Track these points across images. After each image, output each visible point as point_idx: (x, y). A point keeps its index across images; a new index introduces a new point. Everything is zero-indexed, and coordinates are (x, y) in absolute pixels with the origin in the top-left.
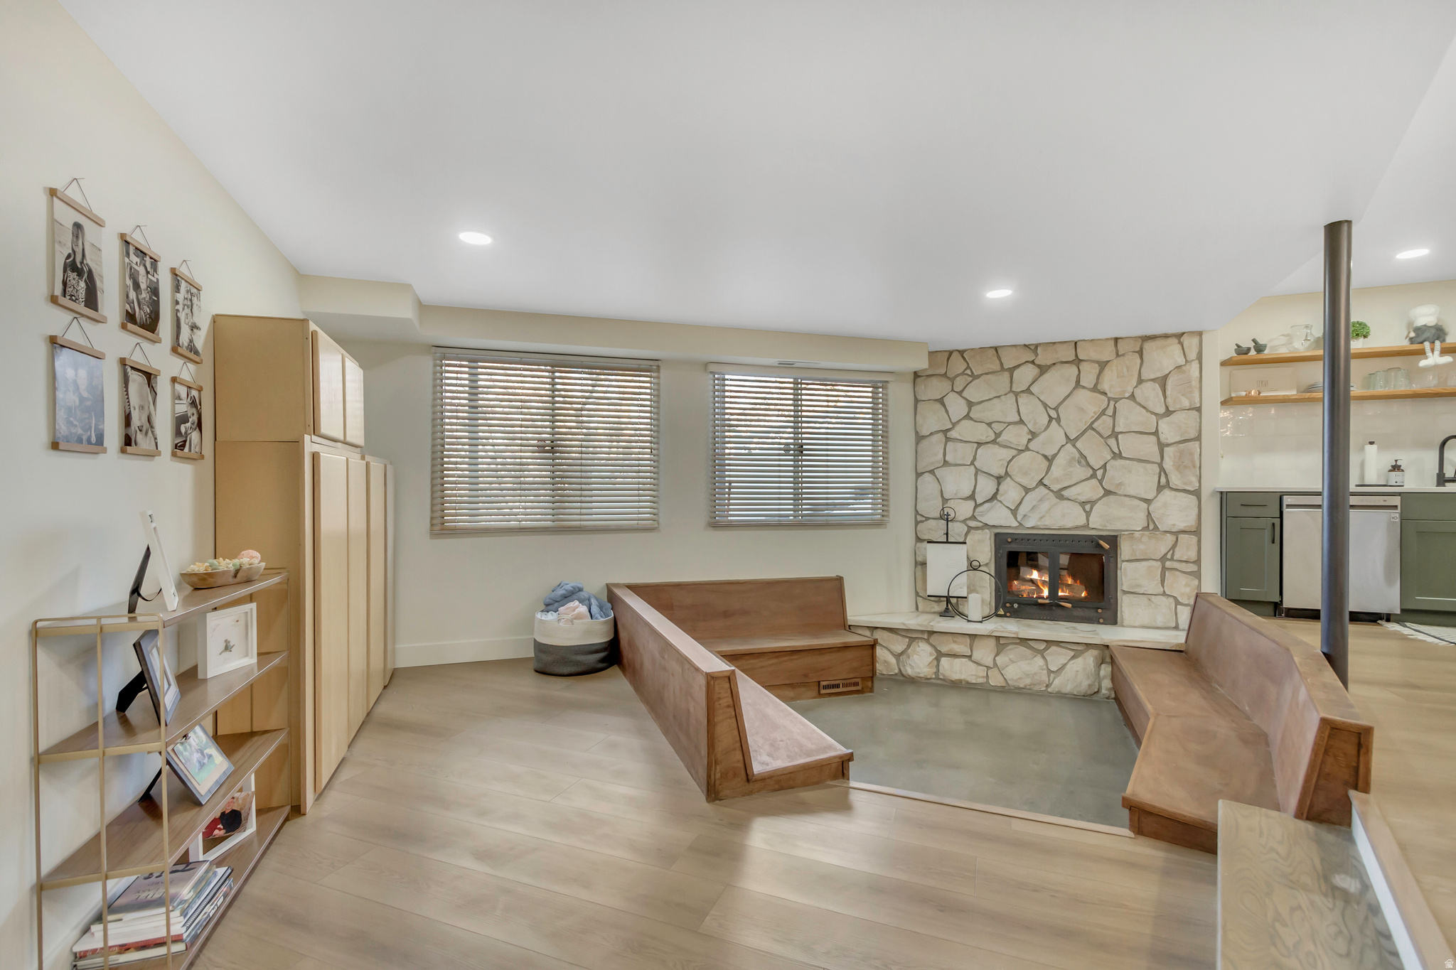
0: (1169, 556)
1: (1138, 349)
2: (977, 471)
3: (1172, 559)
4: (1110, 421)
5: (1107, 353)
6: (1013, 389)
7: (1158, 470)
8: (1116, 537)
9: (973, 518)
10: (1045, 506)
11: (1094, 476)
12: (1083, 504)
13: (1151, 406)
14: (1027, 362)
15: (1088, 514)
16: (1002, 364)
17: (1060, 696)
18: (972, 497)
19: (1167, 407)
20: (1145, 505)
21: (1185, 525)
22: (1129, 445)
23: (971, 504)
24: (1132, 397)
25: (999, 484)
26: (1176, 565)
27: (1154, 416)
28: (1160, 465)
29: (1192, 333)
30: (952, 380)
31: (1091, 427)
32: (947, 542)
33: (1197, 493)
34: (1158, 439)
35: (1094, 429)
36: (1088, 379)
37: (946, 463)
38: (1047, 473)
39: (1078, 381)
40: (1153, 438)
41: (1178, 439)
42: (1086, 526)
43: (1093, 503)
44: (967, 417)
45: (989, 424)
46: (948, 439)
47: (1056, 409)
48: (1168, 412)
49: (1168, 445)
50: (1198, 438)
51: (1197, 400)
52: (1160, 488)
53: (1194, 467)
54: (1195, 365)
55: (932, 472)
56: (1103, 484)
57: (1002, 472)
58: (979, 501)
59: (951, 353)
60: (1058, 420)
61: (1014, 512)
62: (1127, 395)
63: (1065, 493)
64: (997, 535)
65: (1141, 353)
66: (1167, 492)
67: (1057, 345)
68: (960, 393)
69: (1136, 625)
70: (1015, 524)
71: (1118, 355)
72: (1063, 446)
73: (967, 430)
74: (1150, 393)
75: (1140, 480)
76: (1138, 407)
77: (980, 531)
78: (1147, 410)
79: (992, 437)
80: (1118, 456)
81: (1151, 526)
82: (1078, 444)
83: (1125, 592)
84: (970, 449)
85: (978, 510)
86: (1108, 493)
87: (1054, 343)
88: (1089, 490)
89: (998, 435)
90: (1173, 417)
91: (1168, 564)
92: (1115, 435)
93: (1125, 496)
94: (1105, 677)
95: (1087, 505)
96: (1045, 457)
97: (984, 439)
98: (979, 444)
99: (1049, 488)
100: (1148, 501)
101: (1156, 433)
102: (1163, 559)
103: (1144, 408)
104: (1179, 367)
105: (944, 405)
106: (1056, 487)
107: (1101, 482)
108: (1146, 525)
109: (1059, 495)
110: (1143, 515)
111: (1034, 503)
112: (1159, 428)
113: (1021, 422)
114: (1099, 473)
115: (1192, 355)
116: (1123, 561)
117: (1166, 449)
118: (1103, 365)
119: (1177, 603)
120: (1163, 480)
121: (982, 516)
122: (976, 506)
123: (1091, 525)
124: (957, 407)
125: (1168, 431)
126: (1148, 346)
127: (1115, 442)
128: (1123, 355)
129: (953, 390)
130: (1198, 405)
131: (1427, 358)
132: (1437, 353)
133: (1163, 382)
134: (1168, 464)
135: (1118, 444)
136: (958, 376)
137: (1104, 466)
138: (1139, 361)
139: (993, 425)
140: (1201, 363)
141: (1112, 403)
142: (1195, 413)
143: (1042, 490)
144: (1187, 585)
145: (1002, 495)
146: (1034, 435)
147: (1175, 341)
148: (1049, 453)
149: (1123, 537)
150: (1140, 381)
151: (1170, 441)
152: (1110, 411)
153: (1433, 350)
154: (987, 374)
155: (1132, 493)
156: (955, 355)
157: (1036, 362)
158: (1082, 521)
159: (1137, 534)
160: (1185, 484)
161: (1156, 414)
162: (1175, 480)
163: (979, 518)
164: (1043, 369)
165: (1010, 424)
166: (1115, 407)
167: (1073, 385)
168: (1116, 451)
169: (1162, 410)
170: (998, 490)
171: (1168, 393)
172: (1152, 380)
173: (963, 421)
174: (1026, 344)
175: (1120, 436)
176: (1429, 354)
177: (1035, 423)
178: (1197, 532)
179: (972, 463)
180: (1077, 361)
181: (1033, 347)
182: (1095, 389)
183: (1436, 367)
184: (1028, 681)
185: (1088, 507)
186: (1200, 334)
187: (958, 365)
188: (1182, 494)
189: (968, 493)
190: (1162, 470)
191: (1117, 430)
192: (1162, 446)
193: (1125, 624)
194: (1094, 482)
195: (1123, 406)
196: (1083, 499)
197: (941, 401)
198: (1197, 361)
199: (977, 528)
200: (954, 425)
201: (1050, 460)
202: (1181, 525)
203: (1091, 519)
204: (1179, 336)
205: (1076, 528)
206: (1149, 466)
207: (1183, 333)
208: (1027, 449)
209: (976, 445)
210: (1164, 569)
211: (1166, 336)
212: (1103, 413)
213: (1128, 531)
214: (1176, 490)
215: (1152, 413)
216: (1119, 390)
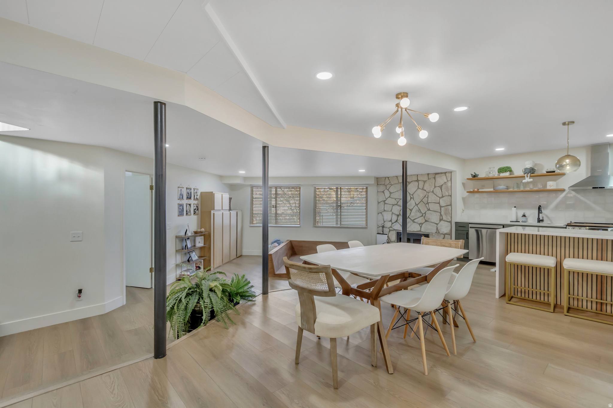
2: (393, 213)
4: (427, 199)
5: (425, 178)
7: (440, 215)
9: (391, 227)
11: (422, 216)
12: (420, 224)
13: (437, 194)
15: (421, 227)
16: (399, 181)
18: (391, 221)
19: (442, 195)
20: (436, 225)
21: (447, 232)
22: (432, 206)
23: (391, 223)
24: (433, 192)
25: (398, 217)
27: (439, 198)
28: (440, 213)
29: (449, 172)
30: (386, 186)
31: (422, 201)
32: (383, 234)
33: (450, 222)
34: (440, 205)
35: (423, 201)
36: (421, 186)
37: (385, 211)
38: (410, 214)
39: (418, 187)
40: (438, 205)
41: (445, 205)
42: (420, 231)
43: (422, 224)
44: (390, 197)
45: (395, 199)
46: (385, 203)
47: (412, 195)
48: (443, 197)
50: (451, 205)
51: (450, 193)
52: (440, 220)
53: (450, 214)
54: (450, 182)
55: (381, 213)
56: (425, 218)
57: (399, 214)
58: (393, 222)
59: (386, 178)
60: (413, 198)
62: (431, 191)
63: (415, 221)
64: (397, 232)
65: (435, 178)
66: (442, 222)
68: (388, 190)
71: (429, 179)
72: (414, 206)
73: (389, 201)
74: (437, 191)
75: (434, 218)
76: (434, 195)
77: (393, 231)
78: (437, 196)
79: (396, 203)
80: (429, 210)
81: (438, 232)
82: (419, 206)
84: (391, 206)
85: (392, 225)
86: (426, 221)
87: (412, 175)
88: (421, 220)
89: (398, 202)
90: (444, 198)
95: (421, 224)
97: (394, 203)
98: (393, 205)
99: (411, 219)
100: (437, 224)
101: (439, 203)
103: (436, 195)
104: (446, 182)
105: (384, 193)
106: (412, 219)
108: (436, 231)
109: (413, 221)
110: (435, 228)
112: (440, 201)
114: (424, 215)
115: (449, 179)
118: (425, 182)
120: (441, 218)
121: (393, 226)
122: (392, 224)
123: (422, 231)
124: (387, 194)
125: (442, 203)
126: (437, 176)
127: (428, 206)
128: (430, 179)
129: (386, 189)
130: (451, 195)
131: (525, 179)
133: (441, 187)
134: (442, 213)
136: (387, 184)
137: (425, 213)
138: (434, 181)
139: (396, 199)
140: (451, 181)
141: (427, 193)
142: (450, 197)
143: (409, 219)
145: (399, 220)
147: (444, 174)
148: (411, 208)
149: (430, 235)
150: (435, 187)
151: (443, 206)
152: (427, 196)
153: (527, 177)
154: (395, 184)
155: (432, 221)
156: (387, 178)
158: (419, 229)
159: (434, 234)
160: (447, 219)
161: (439, 197)
162: (444, 218)
163: (393, 227)
164: (409, 183)
165: (400, 199)
166: (428, 195)
167: (417, 188)
168: (428, 208)
169: (441, 196)
170: (397, 219)
171: (443, 191)
172: (438, 186)
173: (389, 198)
175: (429, 204)
176: (526, 178)
178: (450, 234)
179: (391, 211)
180: (418, 181)
182: (423, 189)
183: (528, 183)
185: (421, 225)
186: (451, 172)
187: (387, 182)
188: (446, 222)
189: (390, 220)
190: (441, 215)
191: (428, 202)
192: (441, 207)
194: (422, 217)
195: (431, 194)
196: (419, 222)
197: (383, 192)
198: (450, 181)
199: (392, 230)
200: (387, 199)
201: (411, 210)
202: (445, 232)
203: (422, 229)
205: (418, 231)
206: (437, 213)
207: (446, 172)
209: (392, 205)
211: (442, 173)
212: (425, 197)
213: (431, 233)
214: (445, 221)
215: (438, 197)
216: (429, 189)
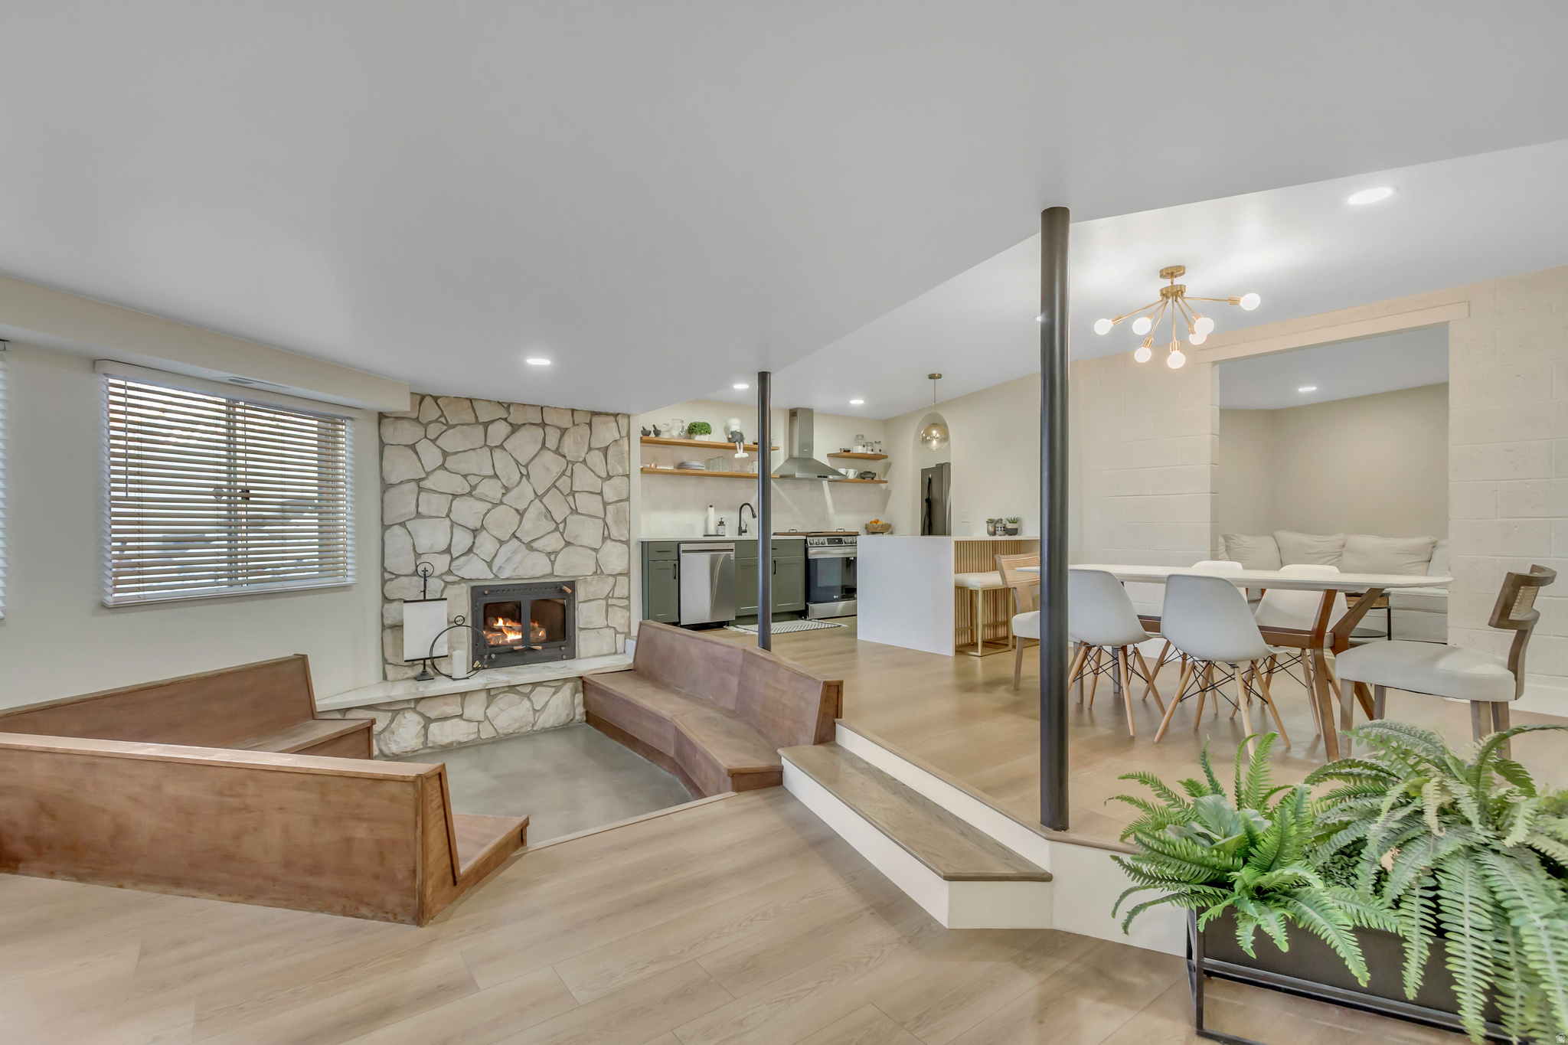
0: (611, 595)
1: (588, 422)
2: (453, 524)
3: (613, 597)
4: (568, 480)
5: (565, 421)
6: (488, 443)
7: (603, 524)
8: (574, 582)
9: (450, 572)
10: (518, 558)
11: (557, 529)
12: (549, 554)
13: (597, 470)
14: (500, 418)
15: (553, 563)
16: (476, 417)
17: (545, 731)
18: (448, 550)
19: (608, 473)
20: (595, 554)
21: (621, 568)
22: (585, 503)
23: (447, 558)
24: (584, 461)
25: (475, 537)
26: (615, 601)
28: (603, 519)
29: (623, 414)
30: (426, 426)
31: (554, 486)
32: (425, 600)
33: (627, 543)
34: (603, 498)
35: (556, 487)
36: (552, 443)
37: (419, 515)
38: (519, 527)
39: (544, 443)
40: (599, 498)
41: (615, 499)
42: (552, 574)
43: (556, 553)
44: (442, 467)
45: (465, 476)
46: (421, 489)
47: (526, 466)
48: (609, 477)
49: (609, 504)
50: (628, 499)
51: (626, 468)
52: (604, 539)
53: (626, 522)
54: (626, 440)
55: (403, 524)
56: (564, 536)
57: (478, 525)
58: (455, 554)
59: (423, 397)
60: (528, 476)
61: (490, 564)
62: (581, 460)
63: (534, 545)
64: (473, 588)
65: (590, 424)
66: (608, 542)
67: (526, 407)
68: (434, 441)
69: (589, 655)
70: (491, 576)
71: (573, 424)
72: (532, 501)
73: (440, 481)
74: (596, 458)
75: (588, 532)
76: (589, 471)
77: (456, 586)
78: (595, 474)
79: (468, 489)
80: (574, 511)
81: (598, 572)
82: (545, 500)
83: (581, 629)
84: (445, 500)
85: (453, 564)
86: (568, 544)
87: (524, 405)
88: (553, 542)
89: (474, 488)
90: (612, 481)
91: (610, 601)
92: (573, 493)
93: (580, 546)
94: (578, 705)
95: (552, 555)
96: (517, 510)
97: (459, 491)
98: (455, 496)
99: (520, 541)
100: (596, 550)
101: (601, 494)
102: (607, 598)
103: (593, 471)
104: (616, 441)
105: (416, 453)
106: (527, 540)
107: (562, 534)
108: (596, 570)
109: (529, 547)
110: (593, 563)
111: (509, 555)
112: (603, 490)
113: (496, 476)
114: (561, 526)
115: (624, 433)
116: (580, 602)
117: (608, 507)
118: (563, 431)
119: (617, 632)
120: (606, 532)
121: (458, 570)
122: (452, 560)
123: (555, 574)
124: (430, 455)
125: (610, 496)
126: (595, 420)
127: (573, 500)
128: (578, 425)
129: (426, 437)
130: (627, 473)
131: (737, 453)
132: (742, 450)
133: (605, 451)
134: (609, 521)
135: (575, 502)
136: (431, 422)
137: (565, 521)
138: (589, 432)
139: (469, 478)
140: (629, 439)
141: (570, 466)
142: (625, 478)
143: (515, 543)
144: (623, 617)
145: (478, 548)
146: (507, 490)
147: (612, 418)
148: (521, 508)
149: (579, 582)
150: (590, 449)
151: (610, 501)
152: (568, 473)
153: (739, 448)
154: (462, 425)
155: (585, 544)
156: (428, 400)
157: (509, 420)
158: (548, 570)
159: (589, 578)
160: (620, 535)
161: (601, 478)
162: (614, 533)
163: (455, 572)
164: (515, 428)
165: (485, 477)
166: (573, 470)
167: (540, 445)
168: (574, 508)
169: (604, 475)
170: (474, 543)
171: (608, 461)
172: (598, 449)
173: (438, 472)
174: (501, 401)
175: (576, 495)
176: (738, 450)
177: (509, 479)
178: (627, 574)
179: (448, 516)
180: (543, 425)
181: (505, 405)
182: (557, 452)
183: (742, 459)
184: (516, 725)
185: (553, 557)
186: (629, 416)
187: (430, 412)
188: (619, 543)
189: (444, 546)
190: (606, 524)
191: (575, 489)
192: (605, 504)
193: (581, 657)
194: (557, 534)
195: (578, 468)
196: (549, 549)
197: (413, 447)
198: (625, 438)
199: (454, 583)
200: (428, 474)
201: (521, 514)
202: (619, 569)
203: (555, 567)
204: (616, 415)
205: (543, 576)
206: (596, 520)
207: (618, 414)
208: (501, 503)
209: (451, 497)
210: (608, 606)
211: (607, 414)
212: (563, 474)
213: (582, 576)
214: (614, 540)
215: (599, 477)
216: (575, 454)
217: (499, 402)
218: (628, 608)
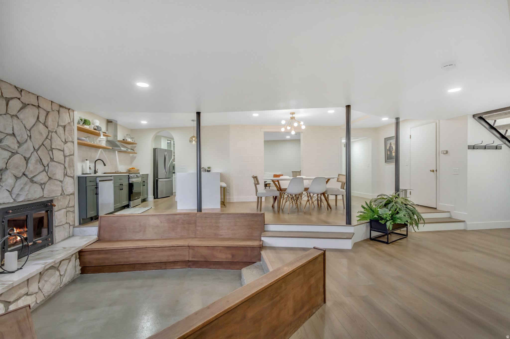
0: (68, 206)
1: (58, 110)
3: (69, 207)
4: (49, 141)
5: (48, 107)
6: (9, 112)
8: (52, 200)
10: (27, 188)
11: (44, 170)
12: (41, 184)
13: (61, 137)
14: (16, 98)
15: (43, 189)
19: (66, 140)
20: (61, 184)
21: (72, 191)
22: (56, 155)
24: (56, 132)
28: (64, 165)
29: (71, 109)
31: (43, 144)
33: (73, 177)
34: (64, 153)
36: (42, 119)
38: (26, 168)
39: (38, 118)
40: (62, 152)
41: (69, 154)
42: (43, 197)
43: (45, 184)
47: (30, 131)
48: (66, 142)
50: (73, 155)
51: (73, 138)
52: (64, 176)
53: (73, 166)
54: (72, 125)
56: (48, 174)
57: (4, 167)
60: (31, 137)
61: (10, 192)
62: (55, 131)
63: (35, 179)
65: (59, 112)
66: (66, 177)
67: (30, 94)
69: (59, 241)
70: (12, 201)
71: (51, 110)
72: (32, 152)
74: (61, 131)
75: (58, 172)
78: (61, 140)
80: (52, 160)
81: (63, 194)
82: (39, 152)
83: (56, 226)
86: (50, 178)
87: (29, 92)
88: (43, 177)
90: (67, 145)
91: (68, 209)
92: (52, 149)
93: (55, 179)
95: (43, 185)
96: (25, 158)
99: (27, 177)
100: (61, 181)
101: (63, 151)
102: (66, 208)
103: (59, 138)
104: (69, 123)
106: (30, 176)
107: (47, 173)
108: (61, 193)
109: (32, 181)
110: (60, 189)
111: (22, 186)
112: (64, 148)
113: (14, 134)
114: (46, 168)
115: (72, 120)
116: (55, 212)
117: (66, 158)
118: (47, 113)
119: (70, 225)
120: (65, 172)
123: (44, 196)
125: (67, 151)
126: (60, 109)
127: (52, 153)
128: (54, 111)
130: (73, 141)
133: (64, 127)
134: (67, 166)
135: (53, 155)
137: (48, 165)
138: (58, 116)
141: (50, 134)
142: (72, 144)
143: (24, 178)
144: (71, 217)
145: (3, 182)
146: (20, 144)
147: (67, 111)
148: (27, 156)
149: (55, 200)
150: (58, 125)
151: (67, 155)
152: (49, 137)
155: (57, 178)
157: (21, 99)
158: (41, 194)
159: (59, 198)
160: (71, 174)
161: (63, 142)
162: (68, 172)
164: (25, 106)
165: (8, 134)
166: (51, 136)
167: (36, 119)
168: (52, 158)
169: (64, 140)
171: (66, 133)
172: (61, 126)
174: (17, 86)
175: (54, 150)
177: (22, 137)
178: (73, 194)
180: (38, 107)
181: (20, 90)
182: (44, 124)
185: (43, 186)
186: (73, 111)
188: (70, 178)
190: (65, 168)
192: (65, 156)
193: (56, 243)
194: (45, 173)
195: (54, 135)
196: (42, 182)
198: (73, 122)
201: (27, 160)
202: (70, 192)
203: (44, 193)
204: (69, 109)
205: (39, 198)
206: (61, 165)
208: (17, 153)
210: (67, 212)
211: (65, 108)
212: (47, 138)
213: (56, 196)
214: (68, 176)
216: (53, 127)
217: (15, 86)
218: (73, 212)
